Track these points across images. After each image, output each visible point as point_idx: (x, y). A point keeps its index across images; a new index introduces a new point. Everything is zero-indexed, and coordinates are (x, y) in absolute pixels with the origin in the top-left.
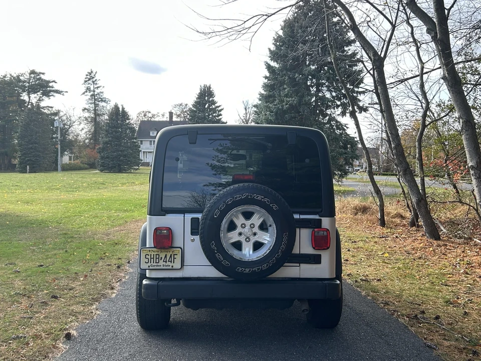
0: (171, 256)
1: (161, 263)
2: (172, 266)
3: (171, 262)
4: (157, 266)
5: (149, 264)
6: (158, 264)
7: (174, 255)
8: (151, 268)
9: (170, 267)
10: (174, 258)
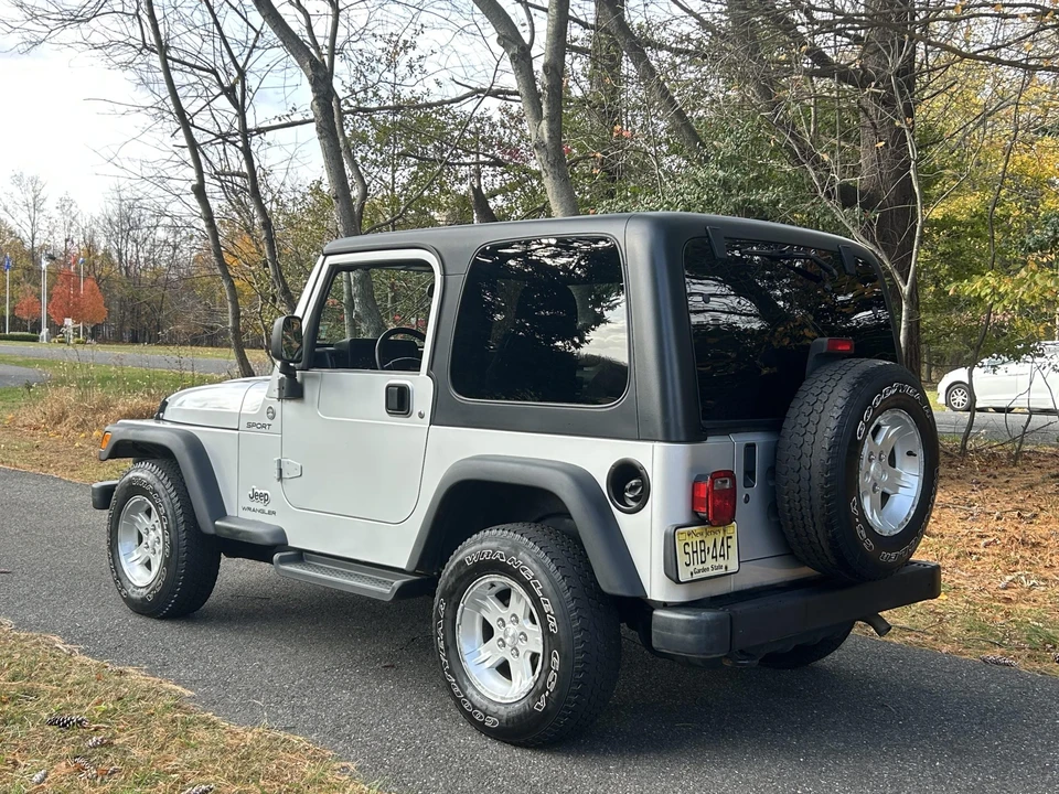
0: (723, 544)
1: (710, 562)
2: (726, 568)
3: (724, 556)
4: (704, 570)
5: (691, 568)
6: (705, 566)
7: (728, 538)
8: (696, 576)
9: (722, 571)
10: (729, 547)
